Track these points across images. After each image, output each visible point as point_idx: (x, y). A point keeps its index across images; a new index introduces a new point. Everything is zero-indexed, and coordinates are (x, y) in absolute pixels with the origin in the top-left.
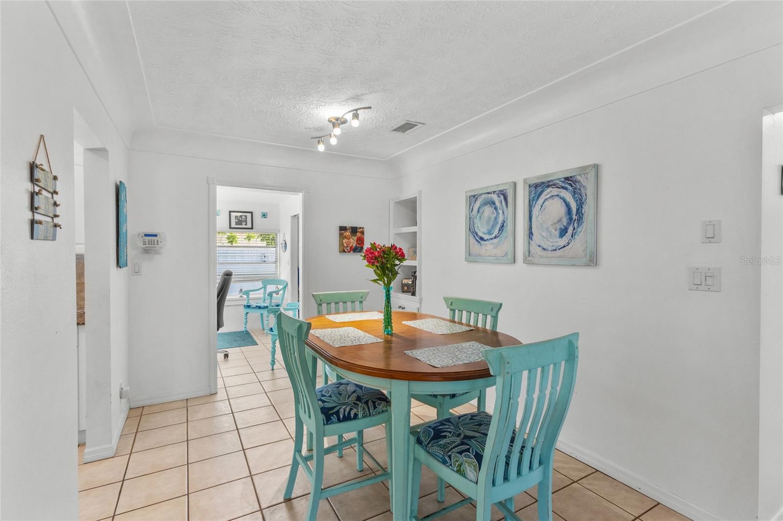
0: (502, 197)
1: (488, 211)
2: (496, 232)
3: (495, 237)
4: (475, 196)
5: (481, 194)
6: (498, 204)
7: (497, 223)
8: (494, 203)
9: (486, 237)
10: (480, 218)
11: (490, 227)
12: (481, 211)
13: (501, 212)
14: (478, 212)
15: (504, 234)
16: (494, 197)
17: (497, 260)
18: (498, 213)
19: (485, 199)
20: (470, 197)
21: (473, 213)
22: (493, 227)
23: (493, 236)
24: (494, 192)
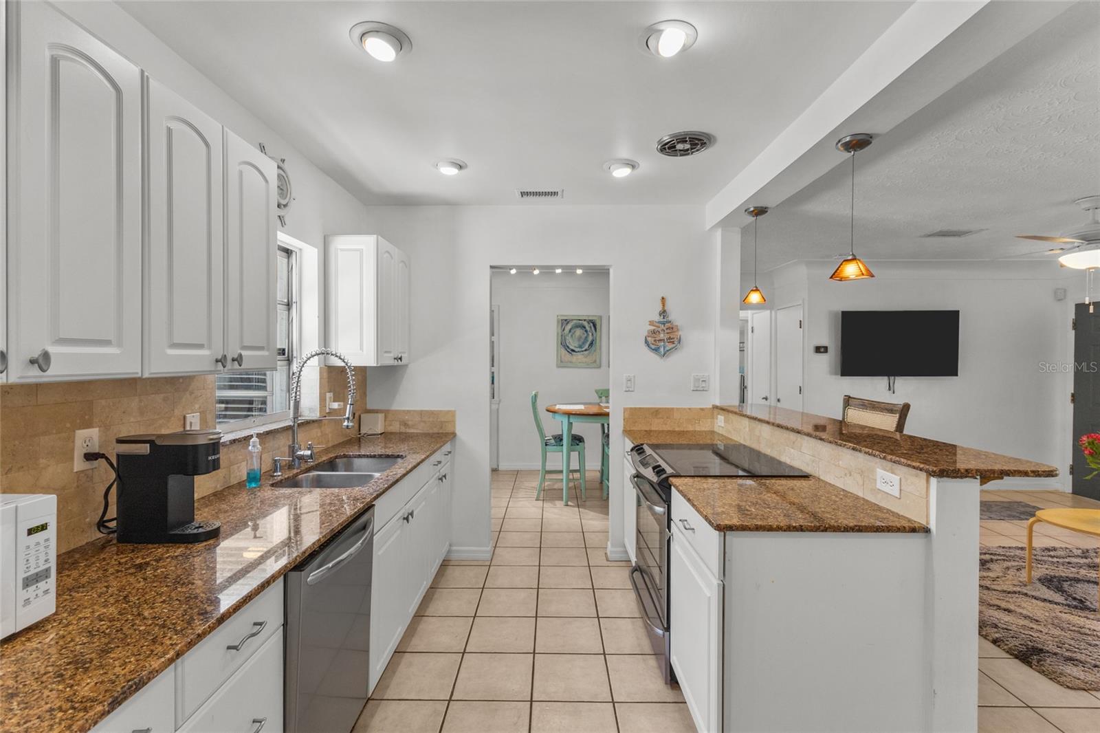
0: (592, 324)
1: (579, 332)
2: (587, 346)
3: (586, 350)
4: (566, 320)
5: (572, 320)
6: (588, 328)
7: (587, 341)
8: (585, 328)
9: (577, 350)
10: (572, 336)
11: (581, 343)
12: (572, 331)
13: (590, 334)
14: (570, 331)
15: (593, 348)
16: (585, 324)
17: (588, 366)
18: (588, 335)
19: (576, 323)
20: (562, 320)
21: (565, 332)
22: (583, 343)
23: (583, 349)
24: (585, 320)
